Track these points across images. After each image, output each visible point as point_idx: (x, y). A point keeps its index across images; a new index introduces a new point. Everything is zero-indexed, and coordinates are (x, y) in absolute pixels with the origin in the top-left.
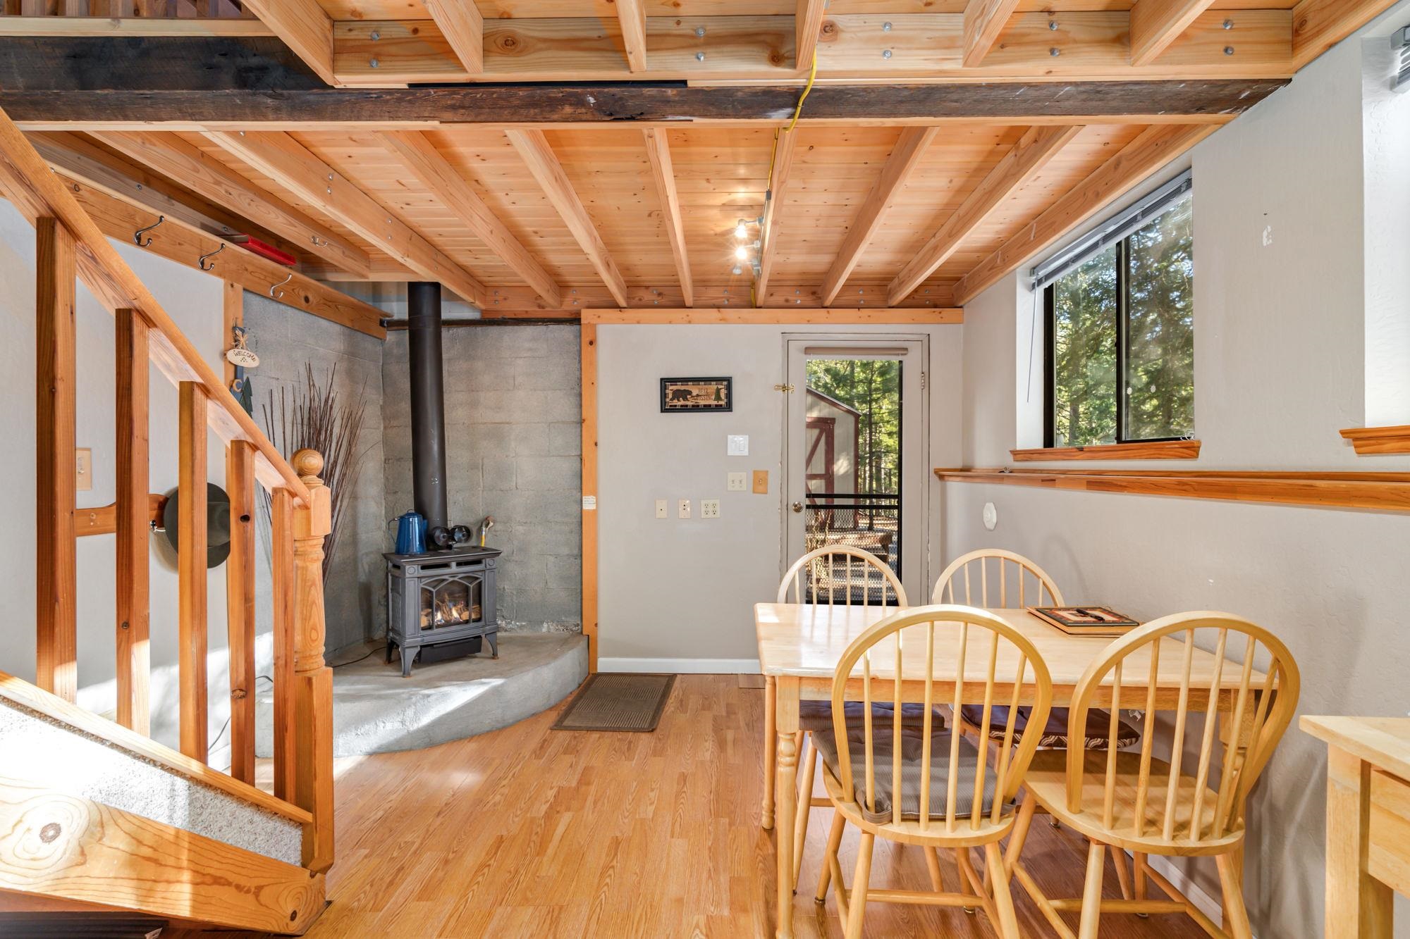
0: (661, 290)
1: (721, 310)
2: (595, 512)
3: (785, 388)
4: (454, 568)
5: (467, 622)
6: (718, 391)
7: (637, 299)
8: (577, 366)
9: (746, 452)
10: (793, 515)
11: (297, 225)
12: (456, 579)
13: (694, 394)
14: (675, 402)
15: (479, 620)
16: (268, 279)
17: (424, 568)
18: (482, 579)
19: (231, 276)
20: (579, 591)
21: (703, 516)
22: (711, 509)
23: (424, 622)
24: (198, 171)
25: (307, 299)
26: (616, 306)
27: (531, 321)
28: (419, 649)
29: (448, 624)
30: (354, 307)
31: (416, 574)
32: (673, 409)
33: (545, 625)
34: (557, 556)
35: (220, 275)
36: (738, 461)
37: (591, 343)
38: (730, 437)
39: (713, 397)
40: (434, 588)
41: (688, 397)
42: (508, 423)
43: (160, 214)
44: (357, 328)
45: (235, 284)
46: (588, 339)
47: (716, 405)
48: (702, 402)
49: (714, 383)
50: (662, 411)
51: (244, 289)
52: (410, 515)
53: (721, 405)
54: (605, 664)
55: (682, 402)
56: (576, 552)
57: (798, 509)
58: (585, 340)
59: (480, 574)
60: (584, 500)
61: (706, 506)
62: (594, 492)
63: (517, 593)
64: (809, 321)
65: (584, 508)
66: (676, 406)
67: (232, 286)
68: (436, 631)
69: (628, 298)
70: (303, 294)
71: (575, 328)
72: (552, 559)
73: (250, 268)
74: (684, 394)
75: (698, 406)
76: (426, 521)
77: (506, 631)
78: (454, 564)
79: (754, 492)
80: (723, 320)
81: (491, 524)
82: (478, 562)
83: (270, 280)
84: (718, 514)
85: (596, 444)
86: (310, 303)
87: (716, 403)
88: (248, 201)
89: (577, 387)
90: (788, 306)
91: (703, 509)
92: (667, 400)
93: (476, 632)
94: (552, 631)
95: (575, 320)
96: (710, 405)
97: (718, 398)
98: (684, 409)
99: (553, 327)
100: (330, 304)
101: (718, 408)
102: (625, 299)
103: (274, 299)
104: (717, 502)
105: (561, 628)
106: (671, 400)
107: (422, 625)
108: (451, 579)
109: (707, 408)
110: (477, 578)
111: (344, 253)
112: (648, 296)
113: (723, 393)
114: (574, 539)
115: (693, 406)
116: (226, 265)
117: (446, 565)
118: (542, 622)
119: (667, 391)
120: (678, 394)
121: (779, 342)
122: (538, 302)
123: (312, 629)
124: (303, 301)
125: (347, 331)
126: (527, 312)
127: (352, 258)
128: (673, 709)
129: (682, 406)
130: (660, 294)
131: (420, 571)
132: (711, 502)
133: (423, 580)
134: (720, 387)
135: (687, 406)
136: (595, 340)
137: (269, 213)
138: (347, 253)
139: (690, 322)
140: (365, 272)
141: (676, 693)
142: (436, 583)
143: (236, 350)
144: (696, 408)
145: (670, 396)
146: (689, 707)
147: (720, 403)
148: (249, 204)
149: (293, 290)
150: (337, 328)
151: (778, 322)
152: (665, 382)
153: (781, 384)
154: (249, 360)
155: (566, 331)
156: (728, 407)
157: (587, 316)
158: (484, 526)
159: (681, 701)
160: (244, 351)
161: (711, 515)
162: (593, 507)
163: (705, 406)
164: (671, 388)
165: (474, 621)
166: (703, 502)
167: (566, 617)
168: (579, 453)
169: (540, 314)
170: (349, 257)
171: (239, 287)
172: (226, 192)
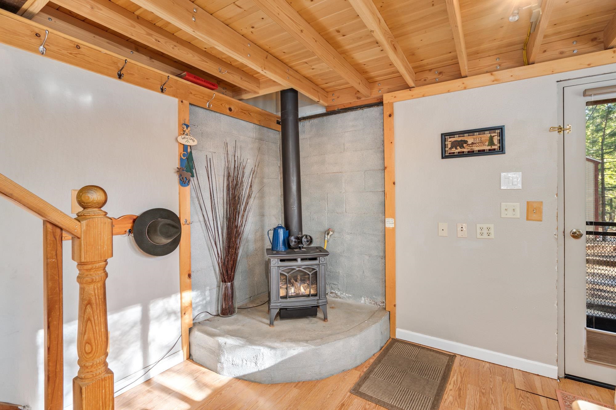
0: (440, 70)
1: (494, 73)
2: (394, 229)
3: (561, 129)
4: (299, 262)
5: (308, 296)
6: (491, 138)
7: (423, 80)
8: (382, 133)
9: (520, 186)
10: (571, 241)
11: (207, 61)
12: (300, 269)
13: (470, 142)
14: (454, 150)
15: (315, 295)
16: (205, 98)
17: (282, 260)
18: (317, 270)
19: (182, 97)
20: (384, 280)
21: (479, 236)
22: (485, 231)
23: (282, 293)
24: (135, 27)
25: (230, 109)
26: (408, 87)
27: (354, 109)
28: (278, 310)
29: (297, 296)
30: (260, 114)
31: (277, 265)
32: (452, 156)
33: (363, 299)
34: (370, 256)
35: (174, 96)
36: (511, 194)
37: (390, 116)
38: (503, 174)
39: (487, 143)
40: (288, 273)
41: (464, 145)
42: (341, 172)
43: (125, 58)
44: (262, 125)
45: (184, 101)
46: (388, 114)
47: (490, 150)
48: (476, 148)
49: (488, 132)
50: (443, 158)
51: (190, 104)
52: (281, 227)
53: (494, 149)
54: (401, 334)
55: (459, 150)
56: (381, 254)
57: (576, 236)
58: (387, 114)
59: (316, 266)
60: (386, 221)
61: (481, 229)
62: (393, 216)
63: (347, 276)
64: (589, 65)
65: (386, 226)
66: (454, 153)
67: (182, 102)
68: (288, 300)
69: (415, 81)
70: (228, 107)
71: (380, 108)
72: (367, 257)
73: (193, 92)
74: (461, 144)
75: (473, 151)
76: (288, 231)
77: (340, 298)
78: (299, 260)
79: (527, 219)
80: (497, 81)
81: (331, 233)
82: (315, 259)
83: (207, 99)
84: (492, 236)
85: (394, 183)
86: (232, 111)
87: (489, 148)
88: (172, 46)
89: (382, 146)
90: (562, 55)
91: (479, 231)
92: (447, 149)
93: (314, 303)
94: (367, 303)
95: (380, 103)
96: (484, 150)
97: (491, 143)
98: (461, 155)
99: (366, 110)
100: (245, 112)
101: (492, 152)
102: (414, 82)
103: (208, 109)
104: (492, 226)
105: (373, 303)
106: (450, 149)
107: (281, 295)
108: (298, 269)
109: (481, 153)
110: (315, 269)
111: (241, 78)
112: (430, 76)
113: (496, 140)
114: (381, 247)
115: (468, 152)
116: (178, 91)
117: (295, 260)
118: (361, 297)
119: (447, 143)
120: (455, 145)
121: (555, 89)
122: (357, 95)
123: (87, 343)
124: (228, 111)
125: (258, 127)
126: (350, 103)
127: (247, 82)
128: (451, 398)
129: (459, 153)
130: (440, 73)
131: (280, 262)
132: (485, 226)
133: (281, 268)
134: (493, 135)
135: (463, 152)
136: (393, 113)
137: (188, 54)
138: (244, 78)
139: (465, 88)
140: (257, 90)
141: (455, 378)
142: (290, 270)
143: (183, 136)
144: (471, 153)
145: (449, 146)
146: (467, 401)
147: (493, 147)
148: (173, 48)
149: (221, 104)
150: (252, 125)
151: (553, 73)
152: (444, 136)
153: (557, 126)
154: (191, 141)
155: (374, 111)
156: (501, 150)
157: (387, 98)
158: (326, 234)
159: (460, 389)
160: (187, 136)
161: (485, 236)
162: (392, 226)
163: (479, 151)
164: (450, 141)
165: (313, 295)
166: (479, 226)
167: (375, 295)
168: (384, 190)
169: (359, 103)
170: (245, 81)
171: (186, 102)
172: (156, 40)
